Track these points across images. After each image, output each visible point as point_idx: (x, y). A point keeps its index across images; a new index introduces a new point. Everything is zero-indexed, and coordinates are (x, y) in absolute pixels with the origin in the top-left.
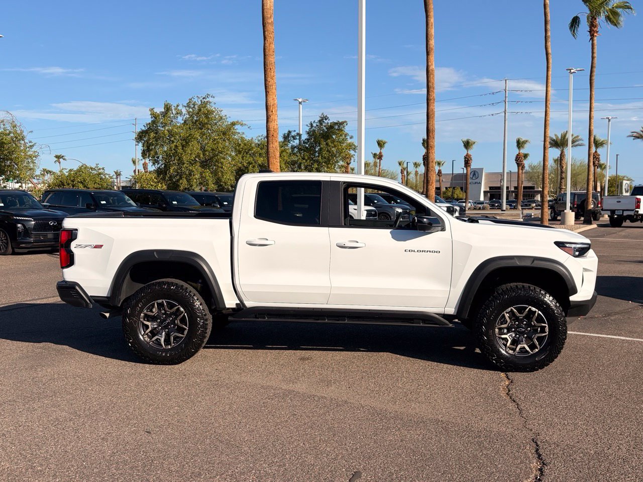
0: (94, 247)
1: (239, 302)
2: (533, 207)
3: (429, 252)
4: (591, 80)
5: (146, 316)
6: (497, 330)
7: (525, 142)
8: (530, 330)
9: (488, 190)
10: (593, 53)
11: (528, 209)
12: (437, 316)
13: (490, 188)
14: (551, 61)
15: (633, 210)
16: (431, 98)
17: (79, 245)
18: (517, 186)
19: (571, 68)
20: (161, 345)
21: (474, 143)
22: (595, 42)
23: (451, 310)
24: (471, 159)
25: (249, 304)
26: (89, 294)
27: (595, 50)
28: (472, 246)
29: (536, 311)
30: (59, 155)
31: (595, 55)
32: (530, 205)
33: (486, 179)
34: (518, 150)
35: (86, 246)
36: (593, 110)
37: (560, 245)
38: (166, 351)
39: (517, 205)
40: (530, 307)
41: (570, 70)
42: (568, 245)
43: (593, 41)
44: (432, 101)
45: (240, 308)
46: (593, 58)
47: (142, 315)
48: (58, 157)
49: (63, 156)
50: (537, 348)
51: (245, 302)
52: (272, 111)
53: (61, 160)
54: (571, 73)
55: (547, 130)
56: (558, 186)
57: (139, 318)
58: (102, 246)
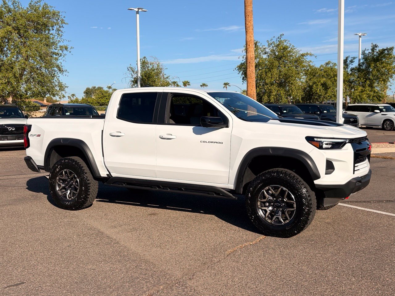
1: (108, 173)
3: (215, 143)
5: (60, 179)
6: (259, 203)
8: (284, 205)
12: (223, 190)
20: (66, 197)
23: (232, 186)
25: (114, 175)
26: (37, 165)
28: (242, 139)
29: (286, 191)
30: (226, 82)
35: (34, 136)
37: (310, 139)
38: (68, 201)
40: (282, 187)
42: (315, 139)
45: (110, 177)
47: (58, 178)
48: (226, 84)
49: (228, 84)
50: (288, 220)
51: (111, 174)
52: (249, 45)
53: (227, 86)
57: (56, 180)
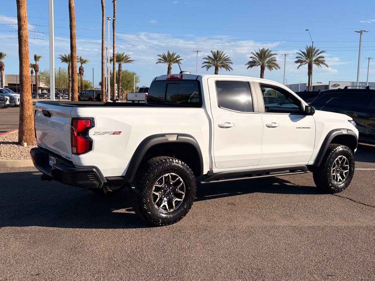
0: (114, 134)
1: (209, 170)
2: (46, 97)
4: (113, 25)
6: (332, 171)
7: (39, 57)
9: (8, 86)
10: (114, 10)
11: (43, 98)
13: (9, 84)
14: (105, 11)
15: (144, 101)
16: (73, 25)
17: (98, 133)
18: (35, 84)
19: (109, 17)
21: (6, 55)
22: (115, 3)
23: (311, 163)
24: (4, 65)
27: (116, 8)
28: (324, 124)
29: (345, 159)
31: (116, 11)
32: (44, 96)
33: (5, 79)
34: (35, 62)
35: (105, 133)
36: (115, 43)
39: (36, 96)
41: (108, 18)
43: (114, 3)
44: (74, 28)
46: (114, 12)
50: (345, 179)
51: (213, 170)
52: (25, 22)
54: (109, 20)
55: (103, 52)
56: (68, 85)
58: (120, 132)
